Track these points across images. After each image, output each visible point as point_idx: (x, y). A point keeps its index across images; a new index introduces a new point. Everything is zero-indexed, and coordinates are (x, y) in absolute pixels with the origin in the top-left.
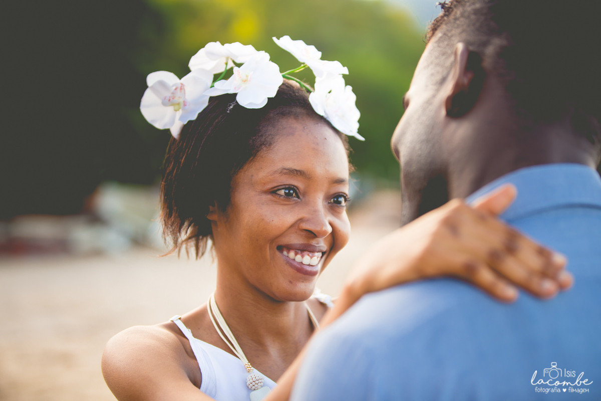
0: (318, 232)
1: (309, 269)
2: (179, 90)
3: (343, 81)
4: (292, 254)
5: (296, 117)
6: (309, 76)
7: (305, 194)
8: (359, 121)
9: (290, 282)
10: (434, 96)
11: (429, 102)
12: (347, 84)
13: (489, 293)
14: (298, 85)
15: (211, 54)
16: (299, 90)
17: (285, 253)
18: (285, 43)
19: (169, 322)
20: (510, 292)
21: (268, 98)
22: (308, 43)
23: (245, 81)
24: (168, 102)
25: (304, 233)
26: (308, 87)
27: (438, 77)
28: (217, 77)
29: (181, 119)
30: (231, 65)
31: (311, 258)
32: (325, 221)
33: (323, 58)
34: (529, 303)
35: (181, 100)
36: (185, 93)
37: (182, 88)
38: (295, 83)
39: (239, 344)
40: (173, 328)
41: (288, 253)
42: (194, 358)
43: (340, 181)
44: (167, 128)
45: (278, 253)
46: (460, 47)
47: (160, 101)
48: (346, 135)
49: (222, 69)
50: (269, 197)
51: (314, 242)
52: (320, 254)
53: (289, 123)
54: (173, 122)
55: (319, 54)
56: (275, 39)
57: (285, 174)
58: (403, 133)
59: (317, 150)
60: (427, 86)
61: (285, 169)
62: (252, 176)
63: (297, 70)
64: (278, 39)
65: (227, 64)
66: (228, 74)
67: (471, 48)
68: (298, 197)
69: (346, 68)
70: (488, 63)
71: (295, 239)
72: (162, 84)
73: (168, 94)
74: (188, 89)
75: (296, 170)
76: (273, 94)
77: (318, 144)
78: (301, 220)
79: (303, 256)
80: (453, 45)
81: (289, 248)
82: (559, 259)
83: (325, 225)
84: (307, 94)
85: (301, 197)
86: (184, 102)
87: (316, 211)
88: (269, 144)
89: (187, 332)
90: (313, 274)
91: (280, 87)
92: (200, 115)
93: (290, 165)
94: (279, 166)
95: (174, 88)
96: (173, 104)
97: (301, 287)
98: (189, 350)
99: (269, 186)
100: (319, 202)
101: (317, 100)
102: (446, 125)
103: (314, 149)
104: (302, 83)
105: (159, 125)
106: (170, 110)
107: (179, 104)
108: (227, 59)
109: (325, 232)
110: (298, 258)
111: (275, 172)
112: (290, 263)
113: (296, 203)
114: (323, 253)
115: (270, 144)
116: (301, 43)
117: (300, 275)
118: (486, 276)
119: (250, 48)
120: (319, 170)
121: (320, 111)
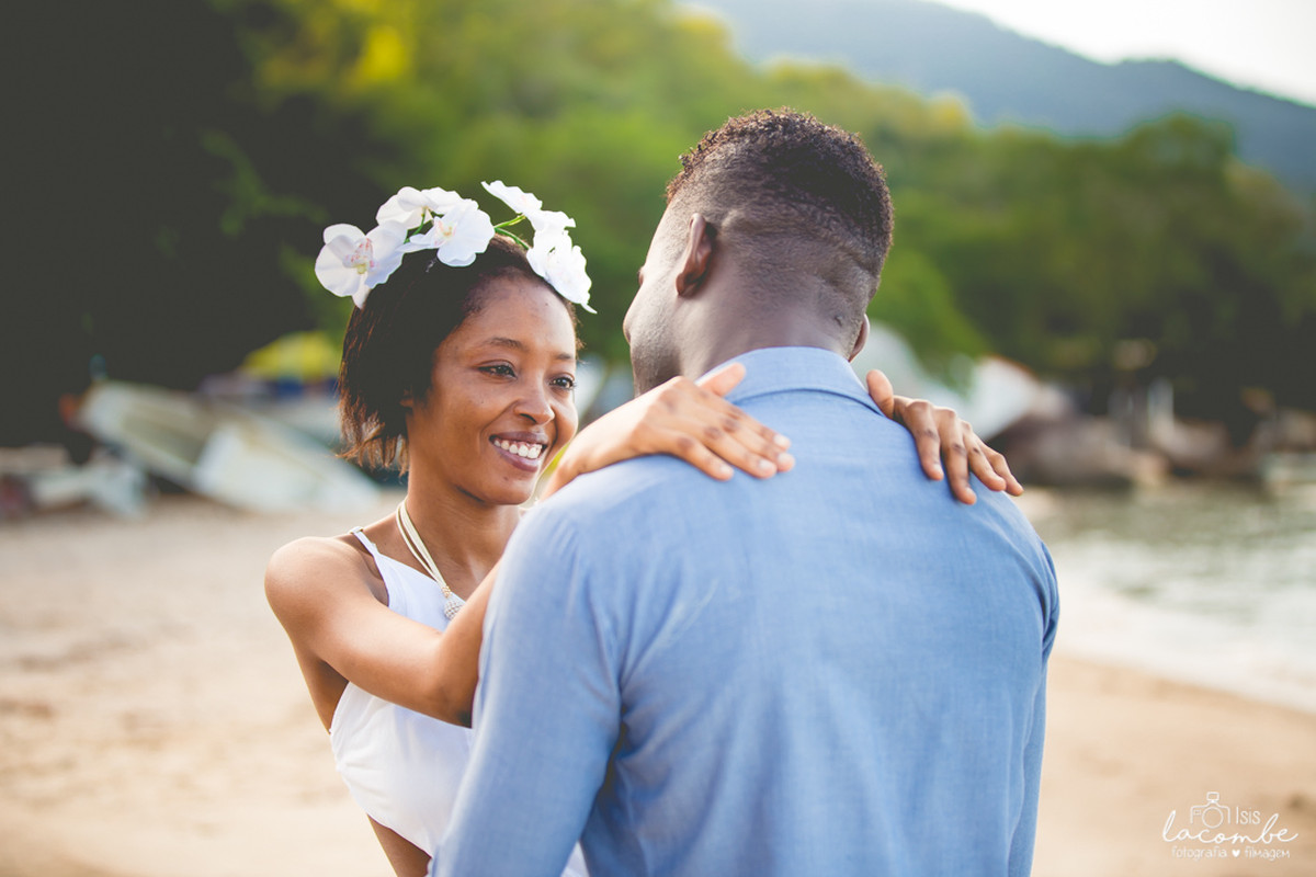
0: (539, 417)
1: (528, 463)
2: (364, 247)
3: (569, 240)
4: (505, 444)
5: (511, 278)
6: (526, 230)
7: (521, 370)
8: (590, 292)
9: (506, 479)
10: (668, 273)
11: (662, 280)
12: (574, 244)
13: (704, 472)
14: (513, 241)
15: (405, 203)
16: (514, 247)
17: (497, 443)
18: (496, 189)
19: (348, 534)
20: (726, 470)
21: (477, 254)
22: (525, 190)
23: (447, 234)
24: (352, 262)
25: (521, 420)
26: (526, 244)
27: (674, 252)
28: (411, 233)
29: (366, 283)
30: (429, 217)
31: (529, 448)
32: (547, 405)
33: (543, 209)
34: (743, 480)
35: (367, 261)
36: (372, 251)
37: (368, 245)
38: (509, 240)
39: (435, 563)
40: (352, 541)
41: (501, 442)
42: (381, 578)
43: (564, 357)
44: (348, 295)
45: (490, 445)
46: (696, 217)
47: (341, 263)
48: (573, 304)
49: (417, 224)
50: (478, 373)
51: (533, 429)
52: (540, 447)
53: (503, 286)
54: (356, 287)
55: (540, 203)
56: (484, 184)
57: (498, 345)
58: (634, 316)
59: (537, 317)
60: (662, 261)
61: (497, 339)
62: (457, 348)
63: (512, 223)
64: (489, 184)
65: (424, 216)
66: (425, 228)
67: (707, 219)
68: (514, 375)
69: (572, 220)
70: (724, 236)
71: (510, 426)
72: (343, 239)
73: (350, 253)
74: (376, 246)
75: (511, 341)
76: (483, 249)
77: (537, 310)
78: (517, 403)
79: (519, 447)
80: (690, 214)
81: (502, 437)
82: (781, 440)
83: (546, 409)
84: (523, 252)
85: (516, 374)
86: (371, 262)
87: (535, 392)
88: (478, 309)
89: (371, 547)
90: (532, 470)
91: (491, 241)
92: (391, 276)
93: (504, 334)
94: (490, 335)
95: (358, 245)
96: (356, 266)
97: (518, 485)
98: (373, 568)
99: (479, 360)
100: (539, 380)
101: (536, 257)
102: (678, 306)
103: (532, 316)
104: (518, 239)
105: (339, 292)
106: (352, 272)
107: (364, 265)
108: (425, 209)
109: (546, 417)
110: (513, 449)
111: (486, 342)
112: (504, 455)
113: (511, 381)
114: (544, 447)
115: (480, 309)
116: (516, 190)
117: (516, 470)
118: (700, 453)
119: (454, 195)
120: (539, 342)
121: (539, 271)
